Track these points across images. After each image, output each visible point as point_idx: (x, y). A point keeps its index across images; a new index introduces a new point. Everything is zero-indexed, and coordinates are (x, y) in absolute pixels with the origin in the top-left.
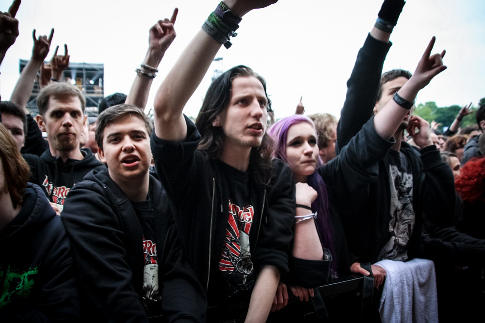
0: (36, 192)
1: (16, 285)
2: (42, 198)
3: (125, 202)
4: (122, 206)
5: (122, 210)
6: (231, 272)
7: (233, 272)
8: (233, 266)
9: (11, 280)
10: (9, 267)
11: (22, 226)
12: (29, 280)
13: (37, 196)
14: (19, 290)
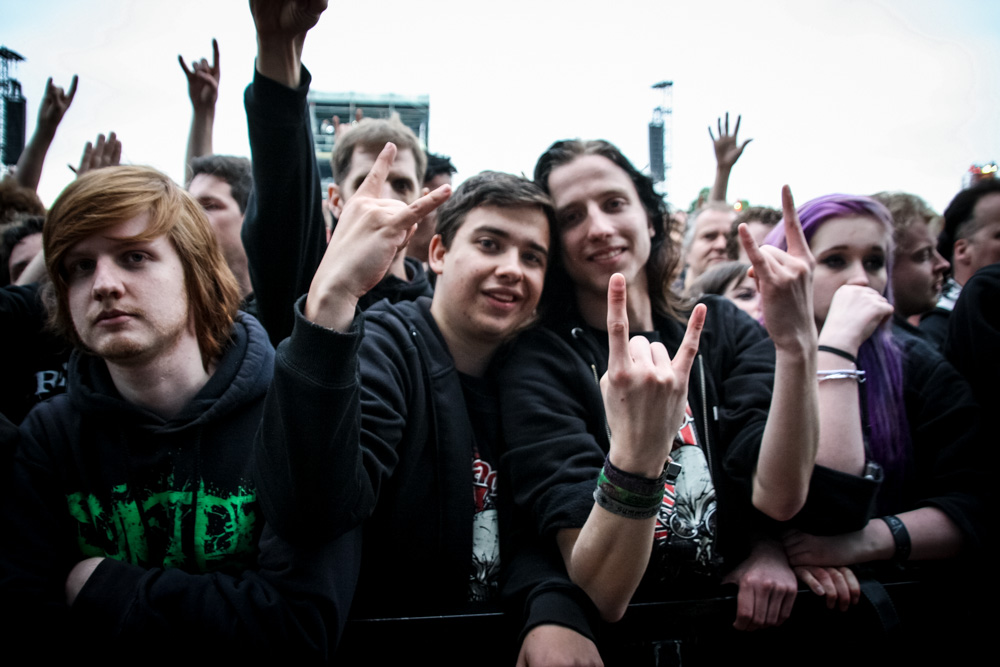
0: (248, 331)
1: (222, 523)
2: (258, 344)
3: (448, 373)
4: (440, 382)
5: (439, 390)
6: (663, 540)
7: (667, 540)
8: (665, 527)
9: (209, 510)
10: (202, 484)
11: (218, 402)
12: (246, 514)
13: (248, 341)
14: (232, 533)
